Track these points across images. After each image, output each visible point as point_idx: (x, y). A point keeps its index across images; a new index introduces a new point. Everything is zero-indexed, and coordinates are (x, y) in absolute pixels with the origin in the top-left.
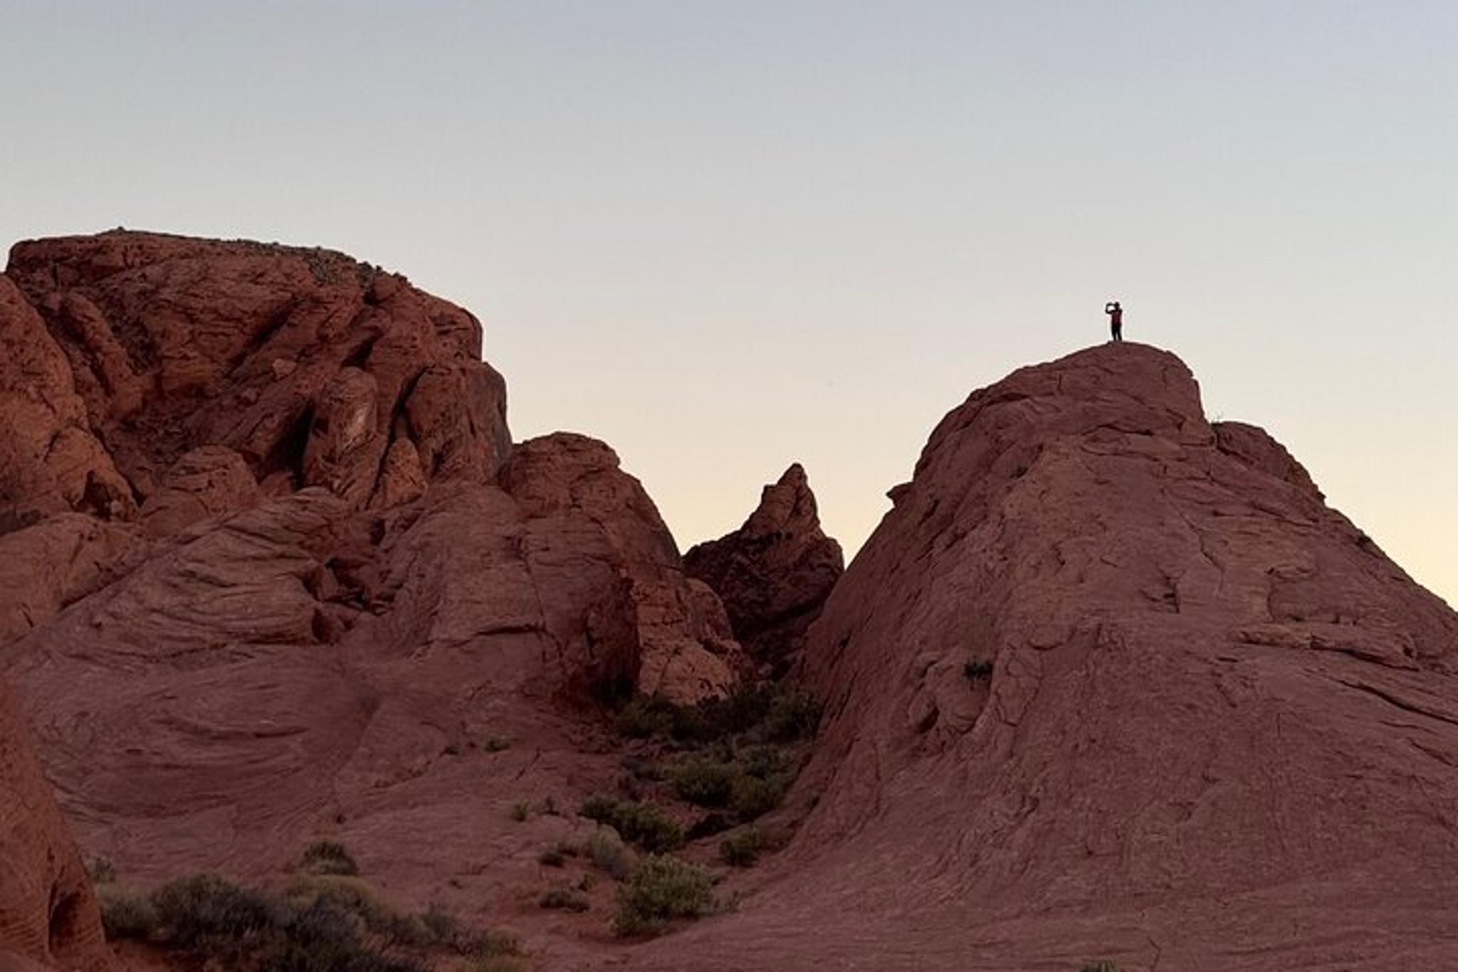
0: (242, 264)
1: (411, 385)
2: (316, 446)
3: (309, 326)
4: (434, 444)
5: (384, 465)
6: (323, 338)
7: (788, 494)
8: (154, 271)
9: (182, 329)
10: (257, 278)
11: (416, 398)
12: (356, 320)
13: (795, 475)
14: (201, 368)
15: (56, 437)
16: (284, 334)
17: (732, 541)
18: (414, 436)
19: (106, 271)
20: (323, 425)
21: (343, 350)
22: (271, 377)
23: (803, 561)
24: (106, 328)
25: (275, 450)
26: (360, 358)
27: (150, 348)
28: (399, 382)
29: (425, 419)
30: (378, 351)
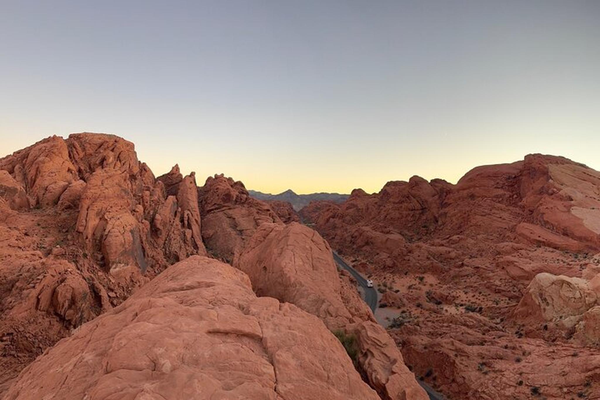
0: (98, 137)
1: (120, 154)
2: (105, 163)
3: (106, 145)
4: (123, 162)
5: (115, 165)
6: (108, 147)
7: (175, 168)
8: (87, 138)
9: (89, 146)
10: (100, 139)
11: (120, 156)
12: (113, 145)
13: (177, 165)
14: (91, 152)
15: (64, 162)
16: (102, 146)
17: (168, 174)
18: (120, 161)
19: (81, 138)
20: (106, 160)
21: (111, 149)
22: (100, 152)
23: (177, 177)
24: (79, 146)
25: (100, 163)
26: (113, 150)
27: (84, 149)
28: (118, 153)
29: (122, 158)
30: (115, 149)
